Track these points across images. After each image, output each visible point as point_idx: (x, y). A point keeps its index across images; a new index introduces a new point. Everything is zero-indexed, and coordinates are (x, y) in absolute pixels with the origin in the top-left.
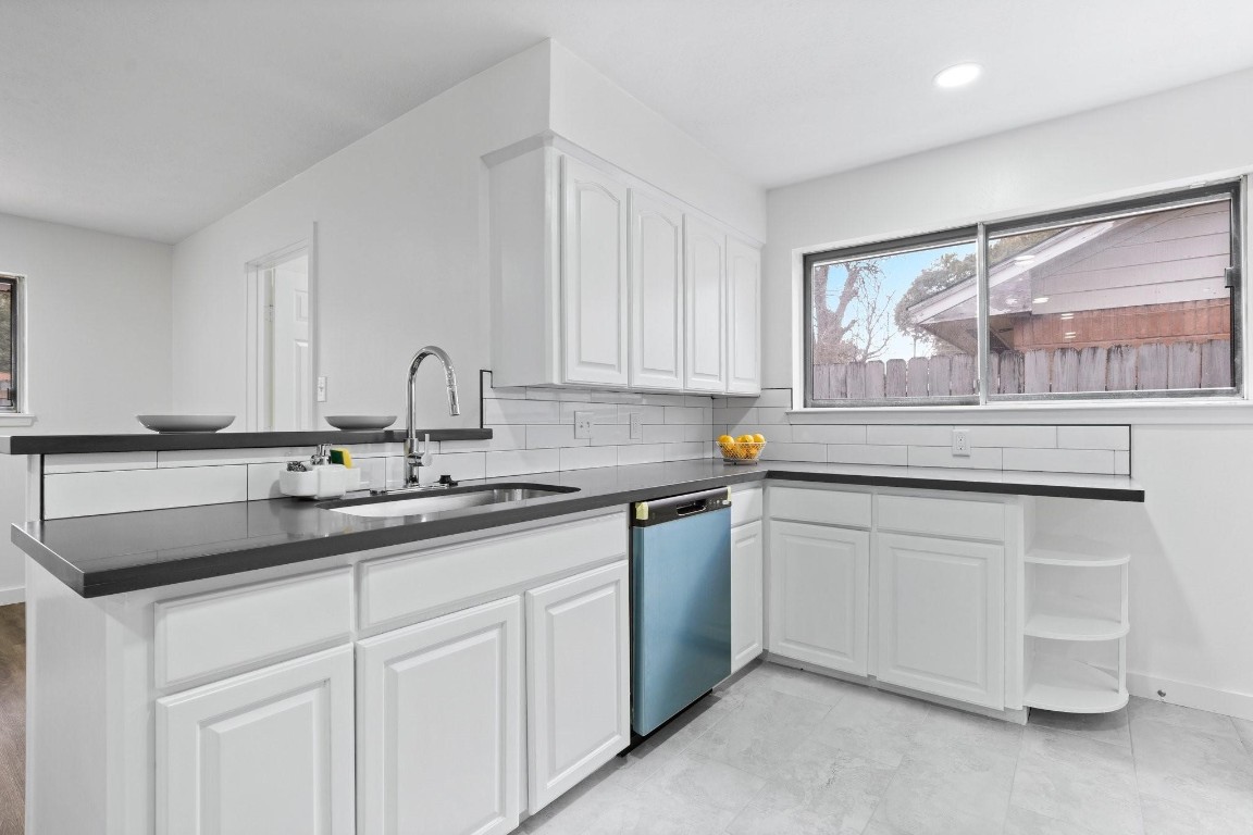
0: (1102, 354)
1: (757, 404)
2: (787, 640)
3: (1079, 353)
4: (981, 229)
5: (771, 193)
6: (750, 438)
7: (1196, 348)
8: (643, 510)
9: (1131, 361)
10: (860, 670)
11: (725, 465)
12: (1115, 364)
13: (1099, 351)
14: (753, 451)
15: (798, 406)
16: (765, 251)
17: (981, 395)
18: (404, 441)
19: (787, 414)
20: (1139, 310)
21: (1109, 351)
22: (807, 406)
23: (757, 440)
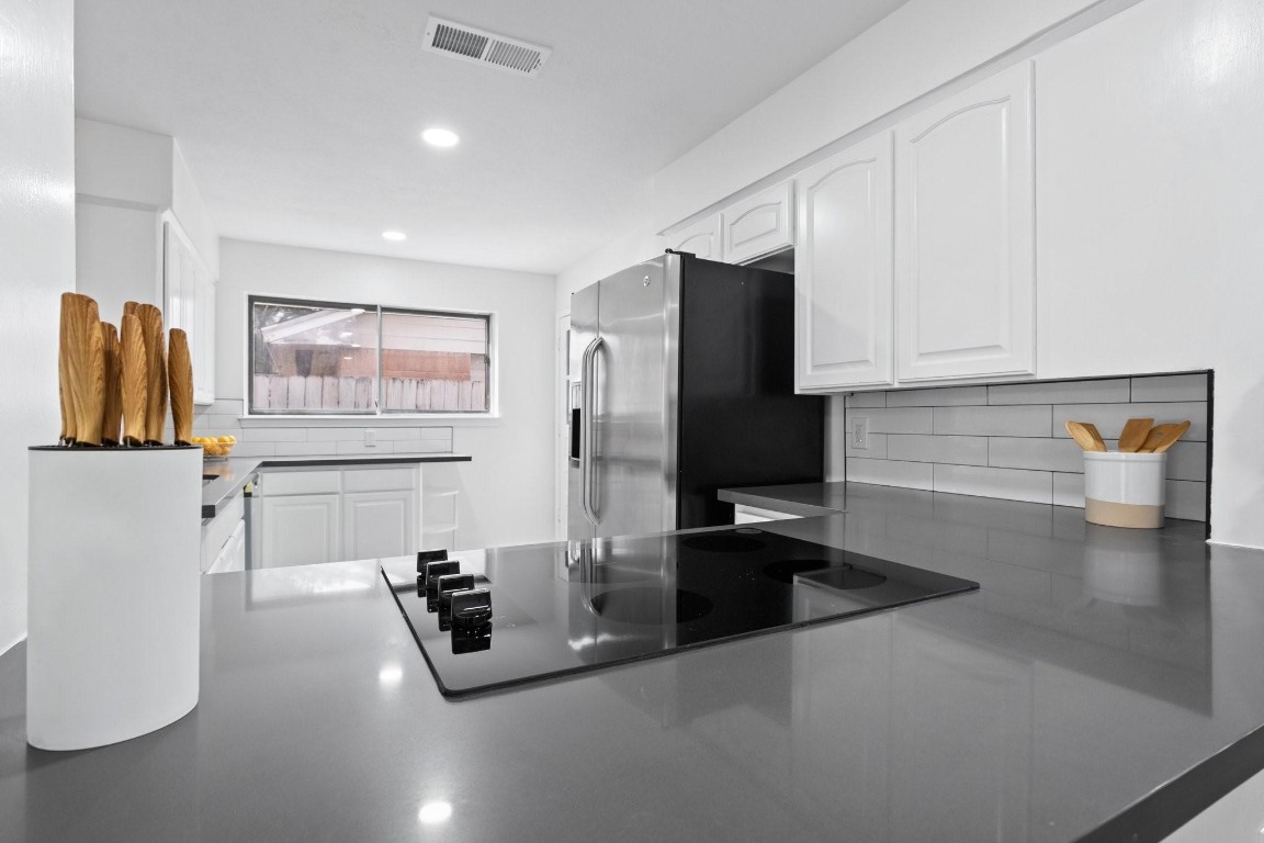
4: (379, 308)
6: (226, 438)
12: (420, 391)
14: (228, 449)
15: (246, 416)
17: (378, 410)
19: (240, 420)
22: (250, 413)
23: (232, 440)
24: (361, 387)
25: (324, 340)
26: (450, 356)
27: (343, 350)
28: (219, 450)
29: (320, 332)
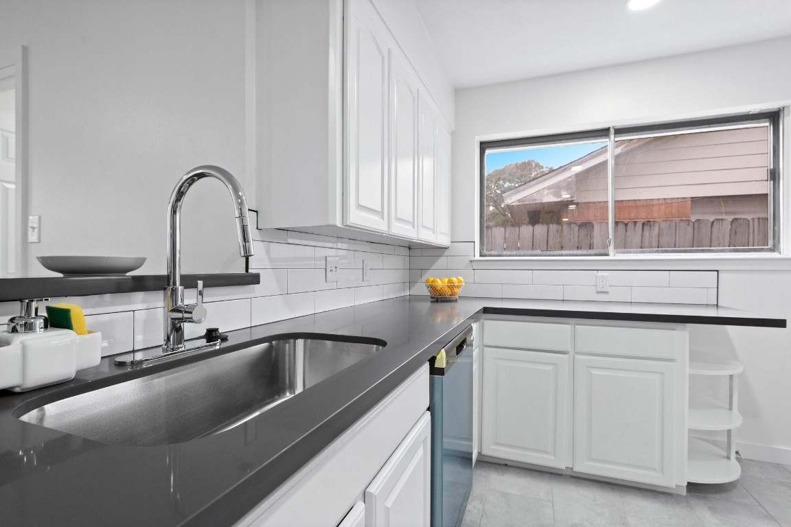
0: (639, 226)
1: (447, 252)
2: (497, 444)
3: (626, 225)
4: (612, 131)
5: (459, 92)
6: (455, 280)
7: (691, 224)
9: (656, 231)
10: (561, 464)
11: (432, 302)
12: (647, 233)
13: (638, 224)
14: (456, 290)
15: (477, 257)
17: (611, 250)
18: (165, 289)
19: (471, 261)
20: (630, 202)
21: (643, 224)
22: (481, 256)
23: (459, 281)
24: (583, 231)
25: (549, 198)
26: (667, 202)
27: (565, 204)
28: (448, 292)
29: (546, 192)
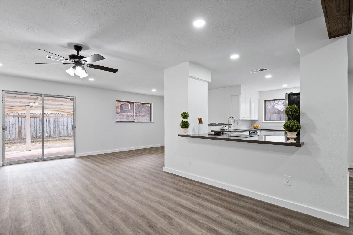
1: (257, 121)
5: (260, 92)
8: (251, 132)
11: (255, 128)
14: (258, 127)
16: (259, 100)
19: (263, 122)
